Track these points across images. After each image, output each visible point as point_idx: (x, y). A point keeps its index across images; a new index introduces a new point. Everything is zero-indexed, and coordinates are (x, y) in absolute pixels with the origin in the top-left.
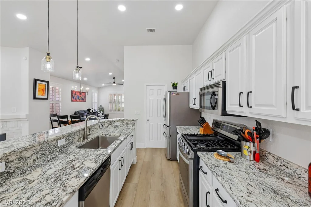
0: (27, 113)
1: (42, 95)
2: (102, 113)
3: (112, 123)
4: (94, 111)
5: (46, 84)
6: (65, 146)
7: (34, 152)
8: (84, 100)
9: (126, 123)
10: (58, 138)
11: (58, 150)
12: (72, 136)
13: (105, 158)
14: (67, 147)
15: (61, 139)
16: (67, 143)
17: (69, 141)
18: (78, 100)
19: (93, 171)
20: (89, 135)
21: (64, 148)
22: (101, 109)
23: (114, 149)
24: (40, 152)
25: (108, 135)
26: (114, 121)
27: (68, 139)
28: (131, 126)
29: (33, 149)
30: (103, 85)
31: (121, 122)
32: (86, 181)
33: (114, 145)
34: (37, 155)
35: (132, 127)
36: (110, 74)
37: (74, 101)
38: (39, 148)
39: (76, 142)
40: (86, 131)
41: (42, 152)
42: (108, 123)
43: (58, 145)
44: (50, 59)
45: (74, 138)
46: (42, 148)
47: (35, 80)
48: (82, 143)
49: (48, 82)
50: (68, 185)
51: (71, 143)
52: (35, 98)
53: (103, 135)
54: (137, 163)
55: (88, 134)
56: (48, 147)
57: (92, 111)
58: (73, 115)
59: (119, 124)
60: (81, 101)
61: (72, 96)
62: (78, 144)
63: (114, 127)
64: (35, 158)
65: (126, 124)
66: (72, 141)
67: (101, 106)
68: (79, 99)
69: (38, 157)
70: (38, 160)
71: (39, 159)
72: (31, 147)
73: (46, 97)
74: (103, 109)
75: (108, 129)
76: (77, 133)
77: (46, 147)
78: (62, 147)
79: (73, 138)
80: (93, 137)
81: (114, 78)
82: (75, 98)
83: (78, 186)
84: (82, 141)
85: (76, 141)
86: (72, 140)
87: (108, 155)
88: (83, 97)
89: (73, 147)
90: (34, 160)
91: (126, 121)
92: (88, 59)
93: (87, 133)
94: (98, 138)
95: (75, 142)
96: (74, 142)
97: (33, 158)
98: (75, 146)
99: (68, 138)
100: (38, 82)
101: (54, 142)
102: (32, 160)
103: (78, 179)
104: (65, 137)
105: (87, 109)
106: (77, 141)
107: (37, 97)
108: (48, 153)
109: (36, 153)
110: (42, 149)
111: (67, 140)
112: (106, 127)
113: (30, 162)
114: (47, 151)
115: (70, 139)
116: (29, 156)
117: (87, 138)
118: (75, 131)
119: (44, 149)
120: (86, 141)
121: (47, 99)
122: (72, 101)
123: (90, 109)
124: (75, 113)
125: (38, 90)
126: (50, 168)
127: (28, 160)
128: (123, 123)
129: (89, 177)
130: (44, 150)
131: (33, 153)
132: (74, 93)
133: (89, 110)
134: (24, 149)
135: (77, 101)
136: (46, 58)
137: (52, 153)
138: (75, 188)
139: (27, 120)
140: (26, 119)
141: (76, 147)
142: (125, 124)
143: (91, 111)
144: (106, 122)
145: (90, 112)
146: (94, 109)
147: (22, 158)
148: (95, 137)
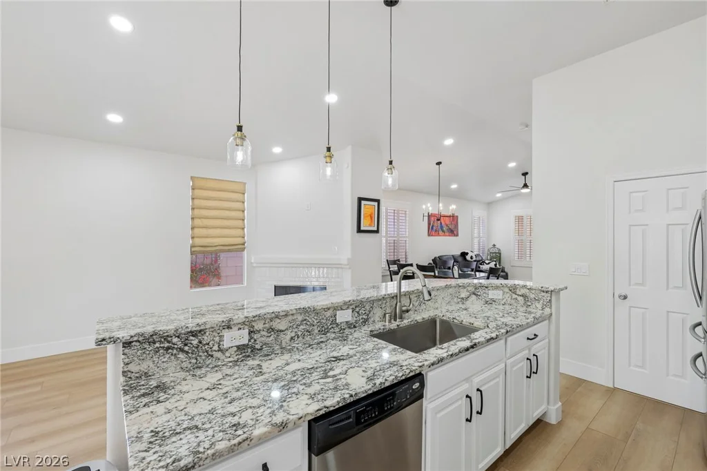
0: (350, 257)
1: (370, 225)
2: (494, 263)
3: (480, 292)
4: (474, 257)
5: (376, 204)
6: (351, 326)
7: (292, 324)
8: (453, 232)
9: (522, 296)
10: (337, 307)
11: (337, 330)
12: (368, 307)
13: (396, 377)
14: (355, 327)
15: (342, 309)
16: (355, 319)
17: (361, 317)
18: (441, 232)
19: (347, 396)
20: (408, 311)
21: (350, 328)
22: (495, 253)
23: (435, 359)
24: (302, 327)
25: (455, 321)
26: (486, 287)
27: (358, 313)
28: (539, 306)
29: (290, 318)
30: (499, 195)
31: (507, 290)
32: (322, 412)
33: (445, 350)
34: (296, 330)
35: (543, 309)
36: (512, 165)
37: (432, 235)
38: (300, 318)
39: (376, 321)
40: (400, 302)
41: (304, 327)
42: (469, 289)
43: (336, 319)
44: (330, 157)
45: (372, 313)
46: (305, 320)
47: (360, 200)
48: (387, 327)
49: (378, 201)
50: (288, 406)
51: (365, 321)
52: (359, 231)
53: (444, 318)
54: (560, 423)
55: (404, 308)
56: (316, 319)
57: (472, 258)
58: (430, 264)
59: (501, 297)
60: (447, 234)
61: (429, 224)
62: (379, 326)
63: (486, 302)
64: (293, 334)
65: (522, 298)
66: (368, 319)
67: (494, 245)
68: (443, 231)
69: (300, 333)
70: (299, 339)
71: (301, 339)
72: (284, 313)
73: (375, 229)
74: (500, 254)
75: (468, 303)
76: (380, 303)
77: (313, 319)
78: (344, 326)
79: (370, 311)
80: (419, 318)
81: (525, 174)
82: (434, 228)
83: (297, 416)
84: (390, 321)
85: (377, 319)
86: (368, 315)
87: (408, 371)
88: (452, 227)
89: (366, 329)
90: (292, 338)
91: (523, 291)
92: (449, 142)
93: (401, 307)
94: (433, 321)
95: (374, 321)
96: (372, 319)
97: (290, 334)
98: (370, 329)
99: (357, 310)
100: (363, 202)
101: (328, 314)
102: (288, 337)
103: (311, 401)
104: (351, 307)
105: (459, 253)
106: (379, 319)
107: (362, 228)
108: (316, 331)
109: (294, 326)
110: (305, 322)
111: (356, 315)
112: (462, 298)
113: (286, 338)
114: (315, 327)
115: (364, 312)
116: (283, 329)
117: (401, 318)
118: (372, 299)
119: (309, 321)
120: (398, 324)
121: (377, 231)
122: (429, 235)
123: (467, 254)
124: (434, 260)
125: (364, 217)
126: (299, 360)
127: (282, 335)
128: (514, 296)
129: (332, 409)
130: (308, 323)
131: (290, 325)
132: (432, 219)
133: (464, 254)
134: (273, 315)
135: (438, 235)
136: (326, 157)
137: (324, 332)
138: (288, 419)
139: (350, 268)
140: (348, 267)
141: (371, 331)
142: (520, 299)
143: (468, 257)
144: (464, 287)
145: (465, 259)
146: (476, 253)
147: (273, 330)
148: (423, 319)
